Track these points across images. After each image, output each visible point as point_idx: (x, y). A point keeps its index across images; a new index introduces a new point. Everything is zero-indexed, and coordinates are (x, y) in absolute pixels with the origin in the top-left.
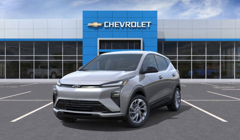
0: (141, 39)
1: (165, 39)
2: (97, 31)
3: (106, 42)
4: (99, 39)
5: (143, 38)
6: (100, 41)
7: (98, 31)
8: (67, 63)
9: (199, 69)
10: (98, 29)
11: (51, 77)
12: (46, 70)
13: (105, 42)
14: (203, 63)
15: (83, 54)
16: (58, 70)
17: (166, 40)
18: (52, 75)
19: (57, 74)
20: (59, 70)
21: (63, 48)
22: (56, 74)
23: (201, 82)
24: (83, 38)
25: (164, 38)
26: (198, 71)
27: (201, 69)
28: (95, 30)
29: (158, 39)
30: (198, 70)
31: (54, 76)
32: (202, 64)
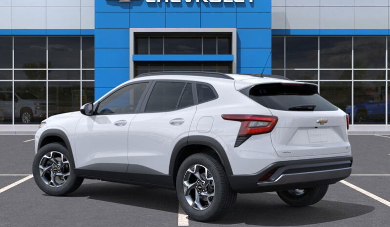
0: (234, 31)
1: (289, 30)
2: (128, 10)
3: (151, 38)
4: (132, 31)
5: (237, 28)
6: (136, 34)
7: (131, 10)
8: (57, 86)
9: (372, 101)
10: (130, 8)
11: (19, 121)
12: (7, 103)
13: (147, 38)
14: (380, 88)
15: (95, 66)
16: (35, 104)
17: (292, 33)
18: (21, 115)
19: (34, 112)
20: (38, 104)
21: (47, 51)
22: (32, 114)
23: (374, 132)
24: (96, 28)
25: (287, 28)
26: (367, 107)
27: (376, 101)
28: (124, 8)
29: (273, 31)
30: (369, 104)
31: (26, 117)
32: (376, 90)
